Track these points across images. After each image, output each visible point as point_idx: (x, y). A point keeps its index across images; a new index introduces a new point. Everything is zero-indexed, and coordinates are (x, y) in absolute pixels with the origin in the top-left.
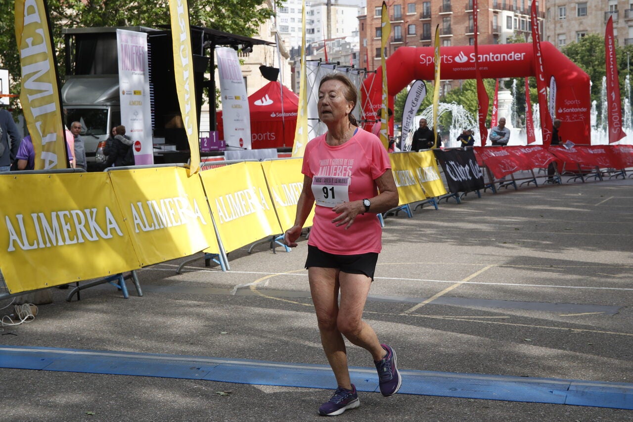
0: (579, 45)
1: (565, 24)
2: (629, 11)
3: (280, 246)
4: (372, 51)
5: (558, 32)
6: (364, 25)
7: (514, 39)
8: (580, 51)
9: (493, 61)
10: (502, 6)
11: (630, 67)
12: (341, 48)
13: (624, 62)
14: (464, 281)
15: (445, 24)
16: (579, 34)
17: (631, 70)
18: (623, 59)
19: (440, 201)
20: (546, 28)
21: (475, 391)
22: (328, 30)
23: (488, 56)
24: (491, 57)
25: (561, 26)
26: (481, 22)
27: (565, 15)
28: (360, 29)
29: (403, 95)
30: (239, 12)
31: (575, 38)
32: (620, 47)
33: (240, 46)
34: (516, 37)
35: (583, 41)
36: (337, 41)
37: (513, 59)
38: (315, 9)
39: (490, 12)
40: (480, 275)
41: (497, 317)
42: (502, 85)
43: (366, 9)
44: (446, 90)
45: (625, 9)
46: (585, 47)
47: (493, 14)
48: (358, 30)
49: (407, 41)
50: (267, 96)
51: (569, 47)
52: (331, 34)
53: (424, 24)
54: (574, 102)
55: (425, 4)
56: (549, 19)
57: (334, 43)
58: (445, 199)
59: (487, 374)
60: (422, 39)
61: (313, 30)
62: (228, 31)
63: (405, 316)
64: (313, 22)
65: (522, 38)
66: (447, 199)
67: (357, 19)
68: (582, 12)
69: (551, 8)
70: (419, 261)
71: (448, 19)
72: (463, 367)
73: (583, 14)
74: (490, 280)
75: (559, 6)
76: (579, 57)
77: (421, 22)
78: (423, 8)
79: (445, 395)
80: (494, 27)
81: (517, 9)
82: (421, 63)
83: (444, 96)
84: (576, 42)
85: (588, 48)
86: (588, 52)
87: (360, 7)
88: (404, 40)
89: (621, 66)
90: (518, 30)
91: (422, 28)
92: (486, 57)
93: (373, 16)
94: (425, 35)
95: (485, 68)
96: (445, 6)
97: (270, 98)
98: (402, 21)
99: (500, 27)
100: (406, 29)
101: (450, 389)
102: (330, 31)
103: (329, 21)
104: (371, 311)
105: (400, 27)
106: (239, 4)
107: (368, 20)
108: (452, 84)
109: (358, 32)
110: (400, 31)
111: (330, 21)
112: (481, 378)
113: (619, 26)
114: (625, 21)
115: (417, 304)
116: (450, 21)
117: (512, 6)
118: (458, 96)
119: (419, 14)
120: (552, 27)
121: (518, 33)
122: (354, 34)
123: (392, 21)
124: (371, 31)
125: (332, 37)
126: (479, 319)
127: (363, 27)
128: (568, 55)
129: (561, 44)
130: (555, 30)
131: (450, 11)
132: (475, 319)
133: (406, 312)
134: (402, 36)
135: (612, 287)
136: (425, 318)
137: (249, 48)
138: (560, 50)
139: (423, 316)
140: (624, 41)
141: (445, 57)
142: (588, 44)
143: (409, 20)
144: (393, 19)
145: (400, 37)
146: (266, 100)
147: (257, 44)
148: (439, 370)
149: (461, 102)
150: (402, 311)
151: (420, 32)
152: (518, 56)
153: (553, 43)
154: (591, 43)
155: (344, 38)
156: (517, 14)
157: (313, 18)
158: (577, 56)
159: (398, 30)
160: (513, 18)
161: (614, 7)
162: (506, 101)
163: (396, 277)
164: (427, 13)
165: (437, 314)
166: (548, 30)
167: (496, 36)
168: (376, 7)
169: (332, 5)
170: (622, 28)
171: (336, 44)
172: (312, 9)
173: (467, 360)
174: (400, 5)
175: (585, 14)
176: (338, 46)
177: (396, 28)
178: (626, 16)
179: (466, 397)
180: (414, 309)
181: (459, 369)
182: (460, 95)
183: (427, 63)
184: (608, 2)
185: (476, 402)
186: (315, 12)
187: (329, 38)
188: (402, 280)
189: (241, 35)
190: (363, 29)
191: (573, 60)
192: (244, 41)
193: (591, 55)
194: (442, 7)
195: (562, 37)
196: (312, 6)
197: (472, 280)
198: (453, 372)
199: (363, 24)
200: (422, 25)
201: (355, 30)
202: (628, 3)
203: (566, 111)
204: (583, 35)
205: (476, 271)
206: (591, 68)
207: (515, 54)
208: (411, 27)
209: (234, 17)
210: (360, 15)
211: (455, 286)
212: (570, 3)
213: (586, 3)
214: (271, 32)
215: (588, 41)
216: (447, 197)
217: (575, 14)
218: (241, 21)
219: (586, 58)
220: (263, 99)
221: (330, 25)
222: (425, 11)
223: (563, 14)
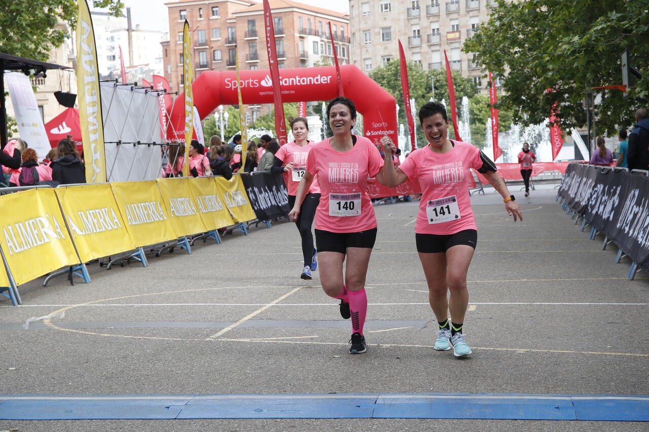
0: (385, 69)
1: (370, 49)
2: (432, 36)
3: (79, 277)
4: (177, 77)
5: (364, 57)
6: (168, 51)
7: (321, 64)
8: (386, 75)
9: (299, 84)
10: (308, 31)
11: (434, 90)
12: (144, 75)
13: (429, 86)
14: (273, 304)
15: (251, 49)
16: (384, 59)
17: (435, 93)
18: (428, 83)
19: (250, 227)
20: (352, 53)
21: (282, 411)
22: (130, 57)
23: (294, 79)
24: (297, 81)
25: (367, 51)
26: (287, 47)
27: (370, 40)
28: (163, 55)
29: (211, 123)
30: (29, 35)
31: (381, 62)
32: (425, 71)
33: (33, 71)
34: (323, 62)
35: (389, 66)
36: (141, 68)
37: (319, 82)
38: (115, 35)
39: (295, 37)
40: (289, 296)
41: (305, 337)
42: (311, 110)
43: (169, 34)
44: (255, 117)
45: (428, 34)
46: (391, 71)
47: (299, 39)
48: (162, 56)
49: (213, 67)
50: (64, 124)
51: (376, 71)
52: (133, 60)
53: (229, 50)
54: (381, 125)
55: (230, 29)
56: (355, 44)
57: (137, 70)
58: (255, 224)
59: (294, 393)
60: (228, 65)
61: (114, 57)
62: (17, 55)
63: (211, 341)
64: (113, 48)
65: (329, 63)
66: (257, 225)
67: (160, 44)
68: (386, 37)
69: (356, 33)
70: (226, 287)
71: (254, 44)
72: (270, 388)
73: (388, 39)
74: (299, 302)
75: (364, 31)
76: (385, 82)
77: (226, 48)
78: (228, 33)
79: (251, 417)
80: (301, 53)
81: (322, 34)
82: (226, 87)
83: (253, 122)
84: (382, 66)
85: (393, 72)
86: (394, 76)
87: (162, 33)
88: (210, 66)
89: (426, 90)
90: (324, 55)
91: (228, 53)
92: (293, 81)
93: (176, 42)
94: (231, 61)
95: (292, 92)
96: (250, 31)
97: (68, 126)
98: (207, 47)
99: (307, 52)
100: (211, 54)
101: (256, 411)
102: (133, 57)
103: (131, 46)
104: (175, 338)
105: (205, 53)
106: (29, 26)
107: (172, 46)
108: (261, 110)
109: (161, 58)
110: (205, 57)
111: (132, 48)
112: (288, 397)
113: (423, 50)
114: (428, 46)
115: (224, 328)
116: (256, 46)
117: (318, 31)
118: (267, 122)
119: (224, 40)
120: (358, 51)
121: (325, 58)
122: (158, 61)
123: (196, 46)
124: (176, 57)
125: (135, 65)
126: (287, 340)
127: (166, 53)
128: (375, 80)
129: (367, 68)
130: (361, 55)
131: (256, 36)
132: (283, 340)
133: (212, 337)
134: (207, 62)
135: (420, 302)
136: (232, 342)
137: (42, 72)
138: (367, 74)
139: (229, 340)
140: (428, 65)
141: (251, 81)
142: (393, 68)
143: (213, 45)
144: (197, 45)
145: (205, 63)
146: (64, 128)
147: (51, 69)
148: (245, 392)
149: (270, 129)
150: (208, 336)
151: (226, 58)
152: (324, 80)
153: (360, 68)
154: (396, 67)
155: (147, 65)
156: (322, 39)
157: (113, 44)
158: (384, 80)
159: (203, 55)
160: (320, 43)
161: (417, 32)
162: (315, 126)
163: (202, 302)
164: (233, 38)
165: (244, 338)
166: (353, 55)
167: (303, 62)
168: (179, 32)
169: (133, 31)
170: (427, 53)
171: (139, 71)
172: (113, 34)
173: (274, 381)
174: (205, 30)
175: (389, 38)
176: (141, 73)
177: (201, 53)
178: (428, 41)
179: (272, 417)
180: (220, 334)
181: (266, 390)
182: (269, 121)
183: (233, 87)
184: (411, 28)
185: (283, 422)
186: (116, 39)
187: (132, 65)
188: (208, 306)
189: (32, 59)
190: (166, 56)
191: (380, 84)
192: (36, 66)
193: (397, 80)
194: (247, 33)
195: (368, 62)
196: (112, 32)
197: (281, 302)
198: (259, 394)
199: (166, 50)
200: (228, 51)
201: (158, 57)
202: (430, 28)
203: (373, 134)
204: (388, 60)
205: (286, 294)
206: (397, 92)
207: (321, 77)
208: (216, 52)
209: (24, 40)
210: (163, 41)
211: (264, 309)
212: (374, 28)
213: (390, 28)
214: (68, 59)
215: (393, 66)
216: (257, 223)
217: (380, 39)
218: (31, 44)
219: (393, 82)
220: (60, 126)
221: (132, 51)
222: (230, 36)
223: (368, 39)
